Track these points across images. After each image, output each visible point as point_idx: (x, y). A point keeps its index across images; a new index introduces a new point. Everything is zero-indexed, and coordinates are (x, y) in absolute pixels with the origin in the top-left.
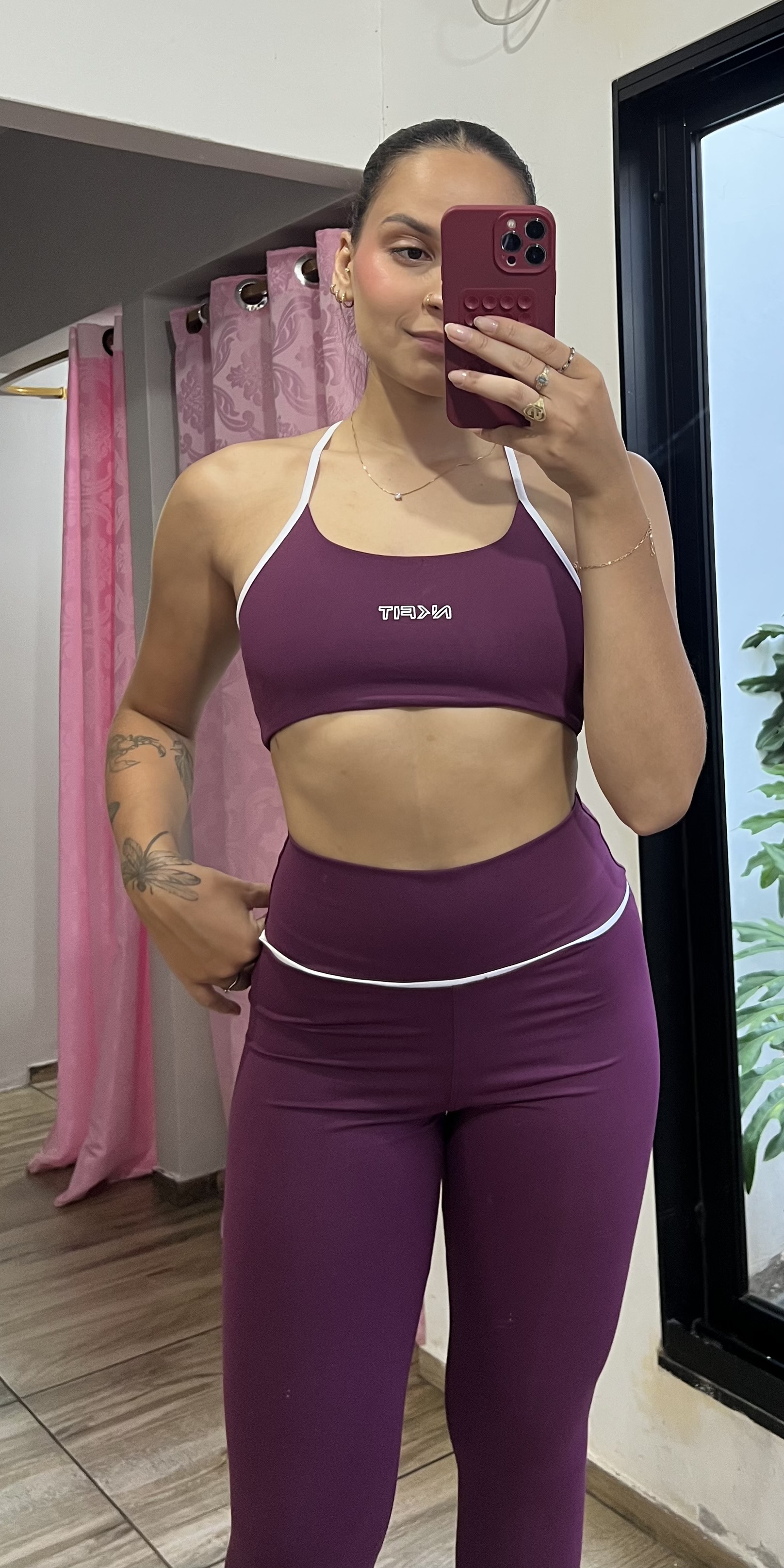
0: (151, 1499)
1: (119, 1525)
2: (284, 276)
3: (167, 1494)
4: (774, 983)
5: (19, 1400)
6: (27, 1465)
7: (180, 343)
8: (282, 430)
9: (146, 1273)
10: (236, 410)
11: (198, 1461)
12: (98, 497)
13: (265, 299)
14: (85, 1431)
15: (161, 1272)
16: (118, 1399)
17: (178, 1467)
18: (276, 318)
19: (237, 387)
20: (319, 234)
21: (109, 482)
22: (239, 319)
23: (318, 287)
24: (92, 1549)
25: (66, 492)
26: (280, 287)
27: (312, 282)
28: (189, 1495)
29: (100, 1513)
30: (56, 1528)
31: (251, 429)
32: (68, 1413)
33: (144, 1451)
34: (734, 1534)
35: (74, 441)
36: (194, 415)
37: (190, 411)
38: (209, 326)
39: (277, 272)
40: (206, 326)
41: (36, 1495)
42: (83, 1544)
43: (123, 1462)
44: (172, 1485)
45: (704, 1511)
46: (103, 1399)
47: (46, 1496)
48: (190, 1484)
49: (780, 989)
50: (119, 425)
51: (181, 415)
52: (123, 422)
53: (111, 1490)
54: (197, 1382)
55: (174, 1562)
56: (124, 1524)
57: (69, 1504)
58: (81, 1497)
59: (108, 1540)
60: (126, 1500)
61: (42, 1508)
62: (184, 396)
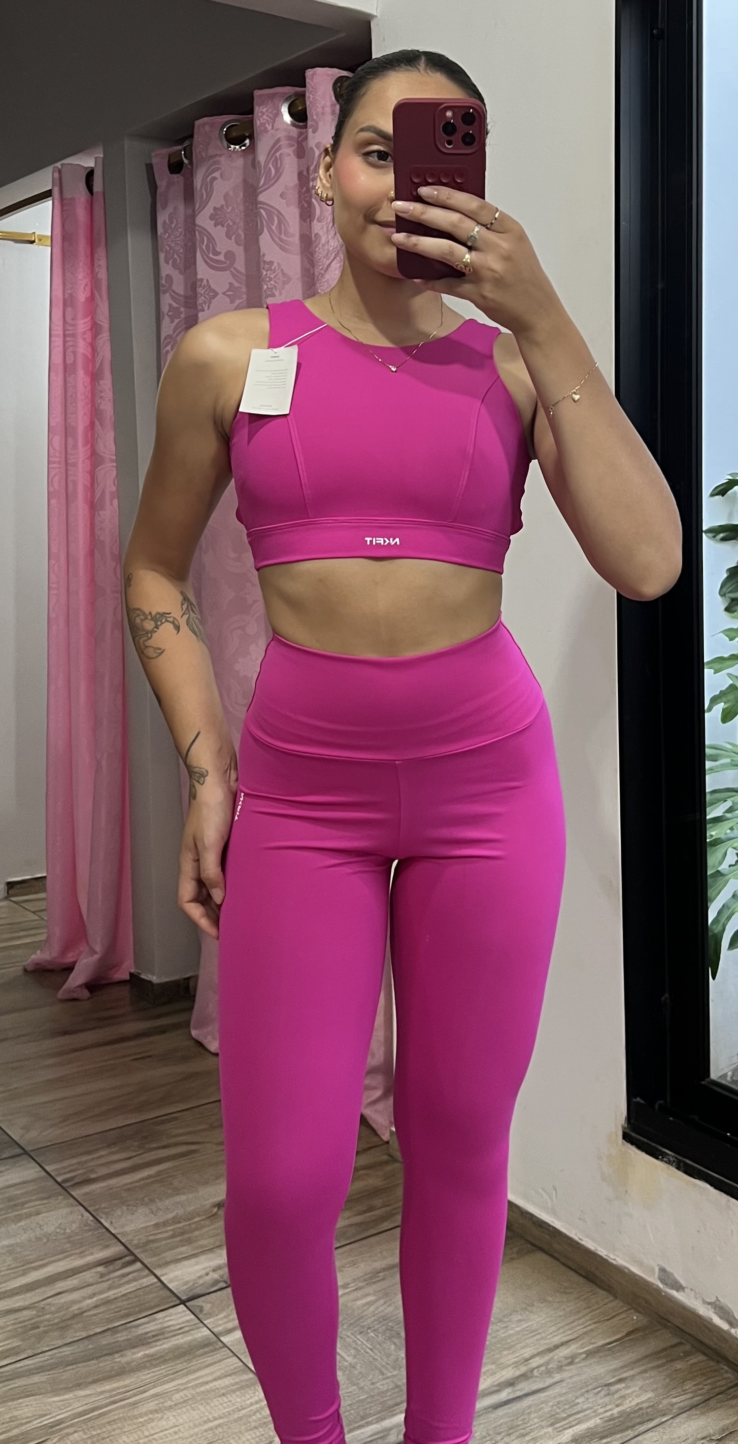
0: (152, 1238)
1: (126, 1256)
2: (270, 115)
3: (166, 1235)
5: (26, 1153)
6: (39, 1205)
7: (162, 184)
8: (265, 268)
9: (131, 1058)
10: (217, 250)
11: (192, 1211)
12: (82, 336)
13: (247, 141)
14: (88, 1181)
15: (143, 1058)
16: (116, 1156)
17: (174, 1214)
18: (262, 157)
19: (219, 227)
20: (309, 73)
22: (222, 159)
23: (306, 127)
24: (102, 1275)
25: (51, 329)
26: (267, 126)
27: (299, 121)
28: (186, 1236)
29: (107, 1246)
30: (66, 1257)
31: (232, 269)
32: (74, 1165)
33: (143, 1199)
34: (691, 1290)
35: (58, 284)
36: (176, 256)
37: (172, 251)
38: (192, 166)
39: (264, 110)
40: (189, 166)
41: (50, 1229)
42: (93, 1271)
43: (125, 1208)
44: (171, 1228)
45: (663, 1270)
46: (102, 1156)
47: (58, 1230)
48: (187, 1228)
50: (101, 265)
51: (162, 256)
52: (103, 261)
53: (115, 1228)
54: (184, 1148)
55: (177, 1289)
56: (129, 1256)
57: (79, 1237)
58: (91, 1233)
59: (117, 1268)
60: (130, 1237)
61: (55, 1239)
62: (166, 237)
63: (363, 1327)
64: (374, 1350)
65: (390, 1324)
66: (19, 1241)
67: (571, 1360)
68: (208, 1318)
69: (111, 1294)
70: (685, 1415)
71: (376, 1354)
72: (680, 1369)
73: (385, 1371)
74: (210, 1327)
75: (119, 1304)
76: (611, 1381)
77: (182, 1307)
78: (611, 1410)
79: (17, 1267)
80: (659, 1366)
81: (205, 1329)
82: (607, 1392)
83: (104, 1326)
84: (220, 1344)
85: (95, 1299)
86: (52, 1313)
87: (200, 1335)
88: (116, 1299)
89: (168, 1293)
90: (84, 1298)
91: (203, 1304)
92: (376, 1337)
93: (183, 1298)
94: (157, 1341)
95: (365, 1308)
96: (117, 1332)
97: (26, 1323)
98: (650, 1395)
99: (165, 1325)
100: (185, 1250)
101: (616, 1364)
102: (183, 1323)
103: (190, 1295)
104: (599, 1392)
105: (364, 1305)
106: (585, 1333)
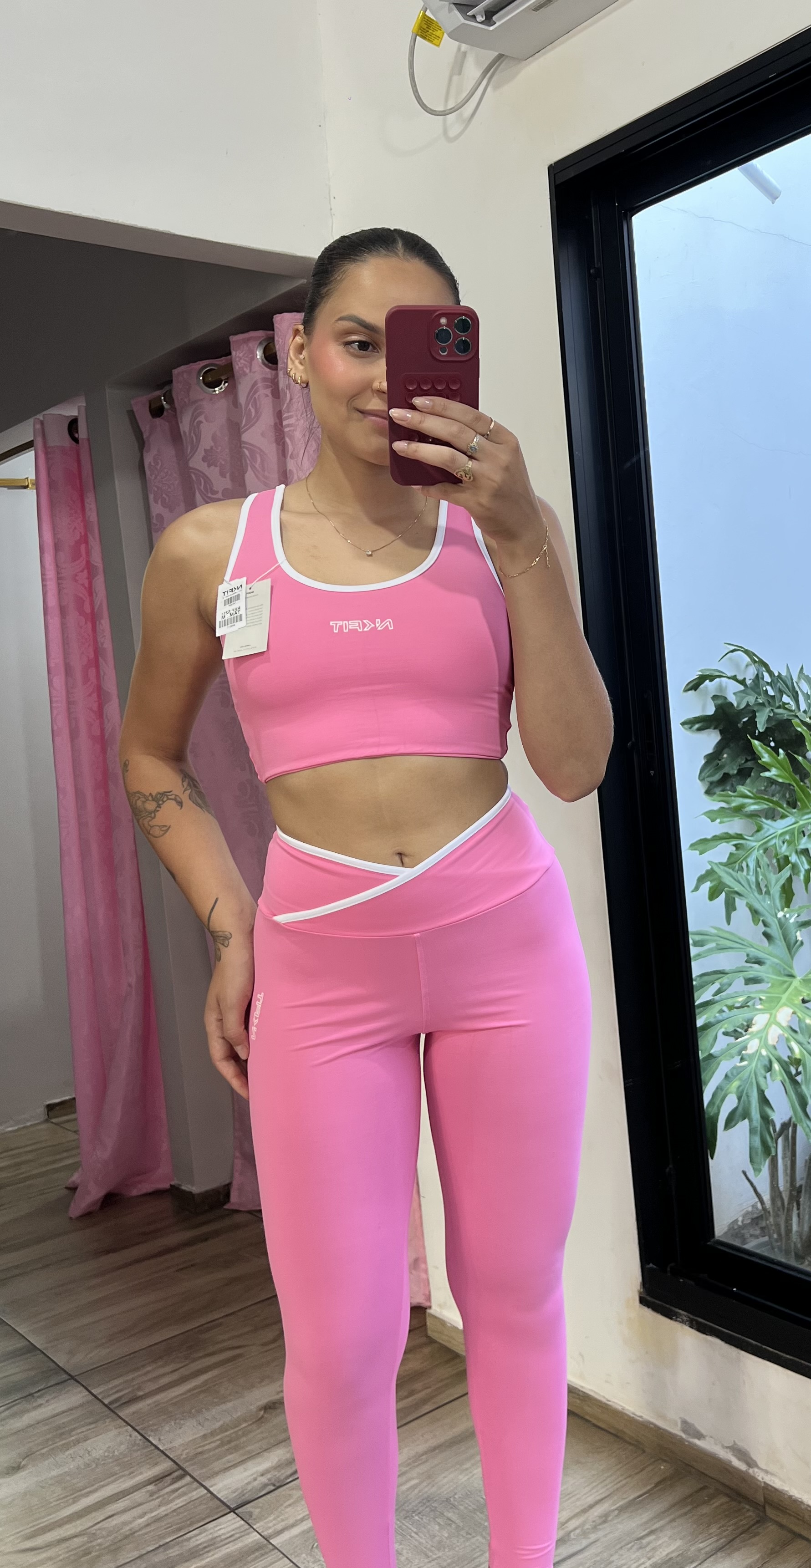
0: (200, 1450)
1: (174, 1472)
2: (246, 359)
3: (213, 1445)
4: (725, 980)
5: (72, 1377)
6: (87, 1430)
7: (145, 428)
9: (174, 1269)
11: (238, 1417)
12: (75, 578)
13: (227, 383)
14: (135, 1400)
16: (161, 1371)
17: (221, 1423)
18: (242, 398)
20: (277, 318)
21: (84, 562)
22: (204, 403)
23: (277, 369)
24: (152, 1494)
25: (43, 574)
26: (245, 369)
27: (272, 364)
28: (233, 1444)
29: (156, 1464)
32: (118, 1385)
33: (189, 1412)
34: (711, 1437)
35: (47, 527)
36: (164, 495)
37: (160, 492)
38: (175, 412)
39: (241, 354)
40: (171, 411)
41: (97, 1454)
42: (144, 1490)
43: (173, 1422)
44: (219, 1437)
45: (685, 1422)
46: (148, 1372)
47: (106, 1454)
48: (234, 1435)
49: (730, 985)
50: (91, 509)
51: (151, 497)
52: (93, 506)
53: (164, 1445)
54: (232, 1353)
55: (226, 1498)
56: (178, 1471)
57: (126, 1459)
58: (139, 1453)
59: (166, 1484)
60: (179, 1452)
61: (104, 1464)
62: (153, 478)
63: (408, 1511)
64: (419, 1534)
65: (433, 1505)
66: (67, 1470)
67: (605, 1518)
68: (258, 1522)
69: (162, 1511)
70: (711, 1559)
71: (421, 1537)
72: (706, 1514)
73: (430, 1554)
74: (260, 1532)
75: (170, 1521)
76: (642, 1535)
77: (232, 1515)
78: (643, 1563)
79: (66, 1497)
80: (686, 1514)
81: (256, 1533)
82: (639, 1546)
83: (157, 1543)
84: (270, 1547)
85: (146, 1518)
86: (103, 1537)
87: (250, 1540)
88: (166, 1515)
89: (218, 1502)
90: (135, 1519)
91: (251, 1510)
92: (420, 1520)
93: (232, 1506)
94: (208, 1552)
95: (408, 1493)
96: (170, 1548)
97: (78, 1550)
98: (678, 1543)
99: (216, 1535)
100: (233, 1457)
101: (645, 1516)
102: (233, 1530)
103: (239, 1503)
104: (633, 1546)
105: (408, 1490)
106: (617, 1489)
